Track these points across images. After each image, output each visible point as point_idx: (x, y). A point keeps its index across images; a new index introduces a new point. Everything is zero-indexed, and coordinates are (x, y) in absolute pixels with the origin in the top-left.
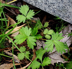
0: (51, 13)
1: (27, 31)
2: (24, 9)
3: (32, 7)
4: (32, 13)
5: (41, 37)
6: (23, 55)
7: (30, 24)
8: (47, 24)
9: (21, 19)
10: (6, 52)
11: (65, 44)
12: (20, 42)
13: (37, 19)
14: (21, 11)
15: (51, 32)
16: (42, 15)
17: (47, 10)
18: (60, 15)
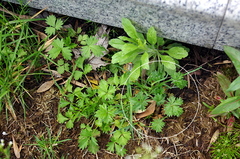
0: (80, 17)
1: (60, 43)
2: (51, 20)
3: (58, 16)
4: (60, 23)
5: (75, 45)
6: (62, 69)
7: (61, 34)
8: (80, 30)
9: (50, 31)
10: (44, 69)
11: (102, 47)
12: (55, 56)
13: (69, 27)
14: (48, 23)
15: (85, 37)
16: (72, 21)
17: (75, 16)
18: (89, 18)
